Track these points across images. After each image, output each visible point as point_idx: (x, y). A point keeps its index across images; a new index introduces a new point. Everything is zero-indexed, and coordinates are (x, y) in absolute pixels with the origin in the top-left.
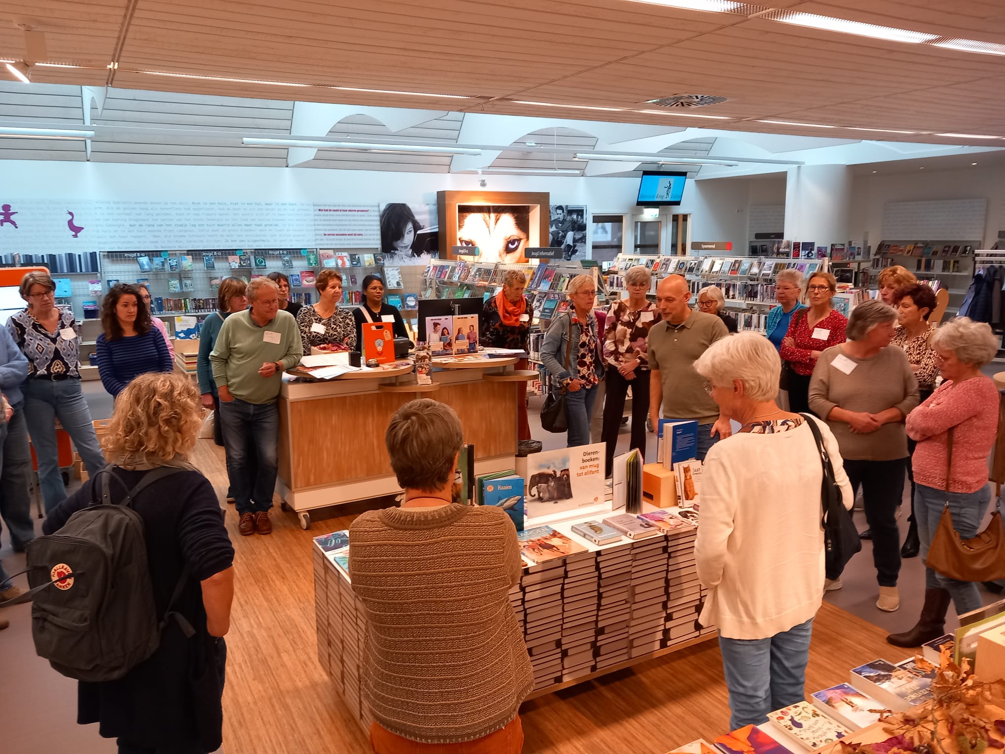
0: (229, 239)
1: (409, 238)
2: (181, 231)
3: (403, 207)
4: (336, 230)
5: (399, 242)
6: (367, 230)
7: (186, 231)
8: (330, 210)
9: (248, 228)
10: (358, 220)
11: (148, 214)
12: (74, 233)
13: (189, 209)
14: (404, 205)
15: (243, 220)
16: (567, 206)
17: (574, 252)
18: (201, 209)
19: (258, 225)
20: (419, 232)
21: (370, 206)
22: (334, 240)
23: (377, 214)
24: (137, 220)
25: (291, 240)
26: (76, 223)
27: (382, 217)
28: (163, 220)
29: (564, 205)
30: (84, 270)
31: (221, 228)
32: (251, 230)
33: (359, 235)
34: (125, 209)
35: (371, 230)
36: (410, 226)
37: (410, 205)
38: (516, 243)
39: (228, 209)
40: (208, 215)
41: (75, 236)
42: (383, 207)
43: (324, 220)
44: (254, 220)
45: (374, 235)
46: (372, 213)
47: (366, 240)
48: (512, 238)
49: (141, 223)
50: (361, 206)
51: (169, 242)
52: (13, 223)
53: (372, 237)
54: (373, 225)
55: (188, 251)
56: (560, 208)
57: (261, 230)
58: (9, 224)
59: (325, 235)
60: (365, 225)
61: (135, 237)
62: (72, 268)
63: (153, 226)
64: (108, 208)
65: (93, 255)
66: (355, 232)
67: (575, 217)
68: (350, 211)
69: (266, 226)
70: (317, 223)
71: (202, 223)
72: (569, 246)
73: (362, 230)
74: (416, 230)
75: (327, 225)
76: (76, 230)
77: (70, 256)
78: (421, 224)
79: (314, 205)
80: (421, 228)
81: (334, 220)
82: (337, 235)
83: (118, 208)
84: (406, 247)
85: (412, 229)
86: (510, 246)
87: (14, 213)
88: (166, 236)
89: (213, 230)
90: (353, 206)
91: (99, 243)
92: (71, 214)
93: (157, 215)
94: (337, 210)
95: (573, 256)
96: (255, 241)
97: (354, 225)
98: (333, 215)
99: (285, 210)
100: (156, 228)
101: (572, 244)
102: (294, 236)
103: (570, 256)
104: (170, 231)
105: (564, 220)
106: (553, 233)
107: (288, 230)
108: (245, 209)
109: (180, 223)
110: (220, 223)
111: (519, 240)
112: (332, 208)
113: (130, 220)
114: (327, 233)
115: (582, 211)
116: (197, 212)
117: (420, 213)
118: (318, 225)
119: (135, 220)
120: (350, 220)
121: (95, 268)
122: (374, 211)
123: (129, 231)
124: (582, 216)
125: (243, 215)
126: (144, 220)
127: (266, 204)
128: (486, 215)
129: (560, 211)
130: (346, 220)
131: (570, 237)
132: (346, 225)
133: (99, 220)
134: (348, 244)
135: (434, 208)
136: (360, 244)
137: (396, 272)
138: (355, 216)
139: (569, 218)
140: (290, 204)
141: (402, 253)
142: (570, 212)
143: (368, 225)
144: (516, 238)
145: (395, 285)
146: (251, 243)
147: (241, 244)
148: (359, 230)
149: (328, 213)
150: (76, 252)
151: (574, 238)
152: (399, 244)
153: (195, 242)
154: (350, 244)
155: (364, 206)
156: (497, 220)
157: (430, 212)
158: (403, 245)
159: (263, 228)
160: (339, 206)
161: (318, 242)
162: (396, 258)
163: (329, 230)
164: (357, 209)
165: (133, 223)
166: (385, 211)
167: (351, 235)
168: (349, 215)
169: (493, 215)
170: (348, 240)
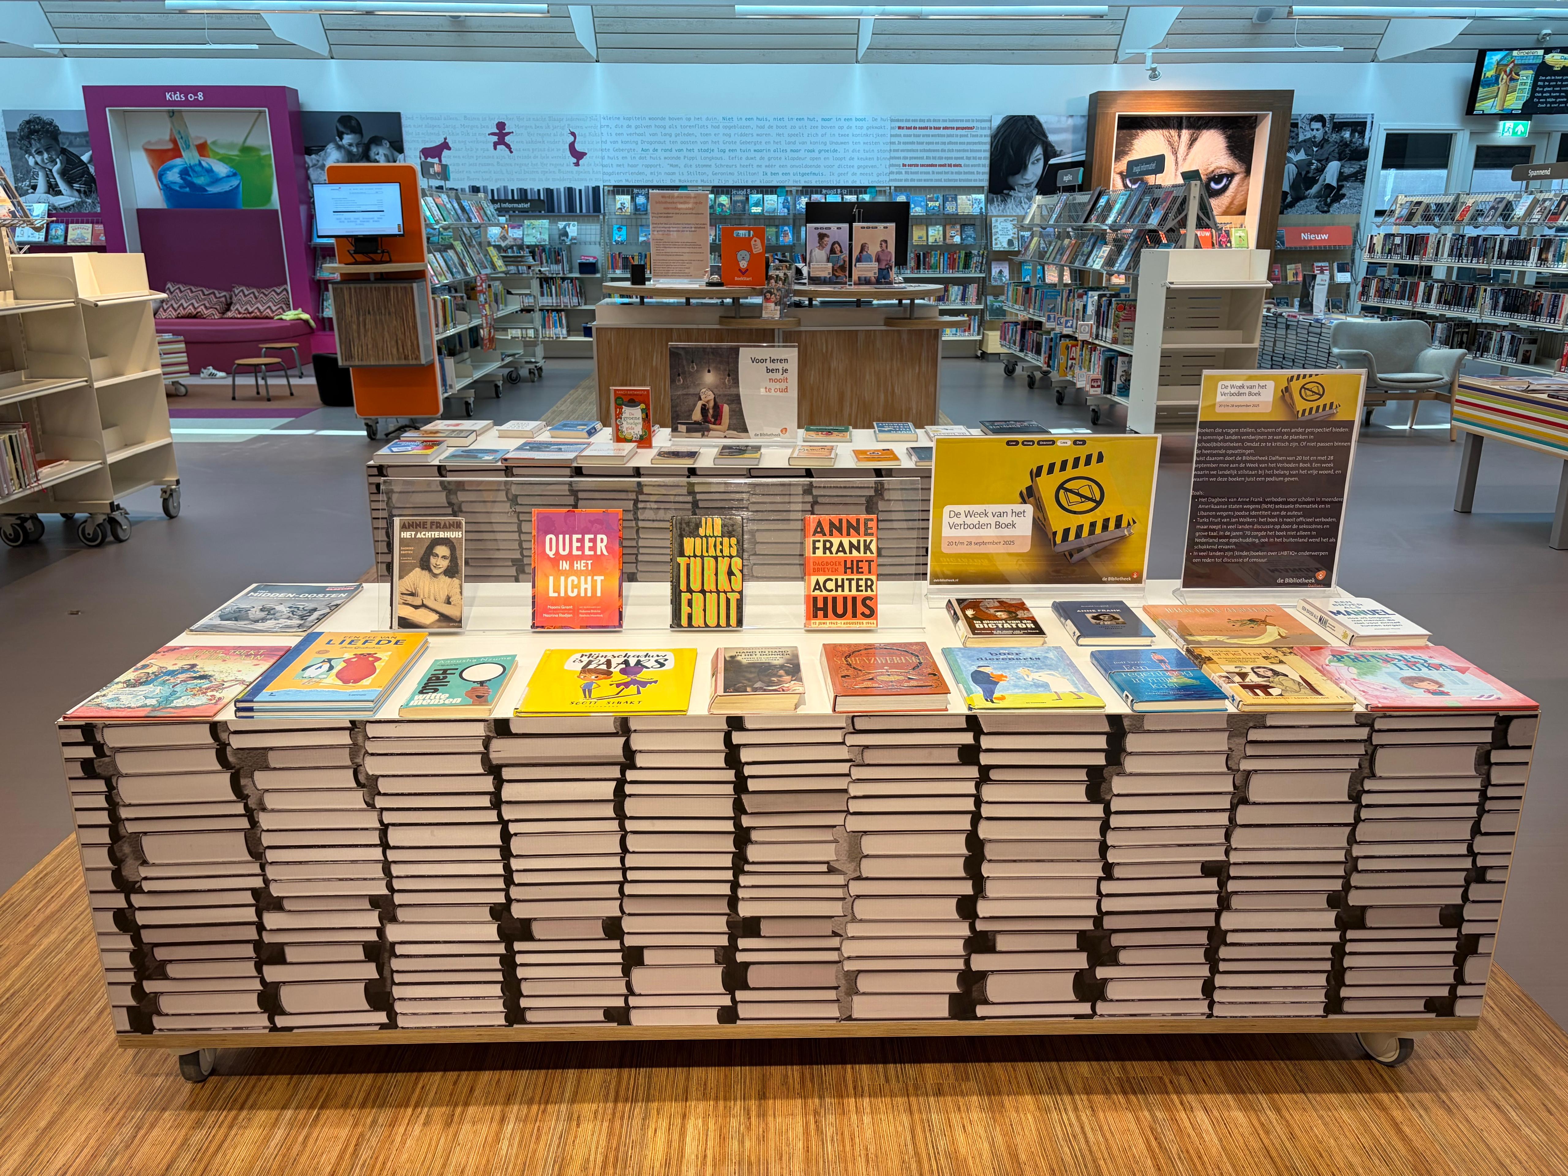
0: (769, 170)
1: (1034, 171)
2: (705, 158)
3: (1031, 120)
4: (922, 158)
5: (1018, 177)
6: (968, 158)
7: (711, 159)
8: (915, 128)
9: (795, 155)
10: (956, 143)
11: (665, 135)
12: (575, 160)
13: (718, 127)
14: (1032, 118)
15: (789, 143)
16: (1333, 116)
17: (1339, 197)
18: (735, 127)
19: (809, 151)
20: (1053, 161)
21: (977, 121)
22: (917, 173)
23: (988, 132)
24: (651, 143)
25: (854, 174)
26: (579, 147)
27: (994, 137)
28: (682, 143)
29: (1326, 112)
30: (584, 210)
31: (758, 155)
32: (799, 158)
33: (955, 166)
34: (637, 127)
35: (975, 158)
36: (1038, 151)
37: (1042, 119)
38: (1224, 181)
39: (771, 127)
40: (742, 135)
41: (577, 164)
42: (997, 122)
43: (905, 143)
44: (804, 143)
45: (979, 165)
46: (980, 132)
47: (965, 173)
48: (1218, 172)
49: (657, 146)
50: (962, 121)
51: (689, 173)
52: (508, 146)
53: (975, 169)
54: (980, 151)
55: (714, 187)
56: (1320, 118)
57: (813, 159)
58: (503, 147)
59: (904, 165)
60: (967, 151)
61: (647, 166)
62: (571, 208)
63: (671, 150)
64: (616, 126)
65: (596, 190)
66: (949, 162)
67: (1347, 135)
68: (945, 128)
69: (820, 151)
70: (894, 147)
71: (733, 147)
72: (1329, 186)
73: (962, 158)
74: (1047, 158)
75: (908, 151)
76: (578, 155)
77: (570, 191)
78: (1058, 149)
79: (892, 120)
80: (1055, 155)
81: (918, 143)
82: (922, 166)
83: (629, 126)
84: (1028, 185)
85: (1041, 157)
86: (1213, 185)
87: (508, 134)
88: (685, 166)
89: (747, 158)
90: (950, 121)
91: (604, 173)
92: (573, 134)
93: (677, 135)
94: (926, 128)
95: (1336, 205)
96: (803, 175)
97: (949, 151)
98: (919, 136)
99: (849, 127)
100: (674, 154)
101: (1334, 184)
102: (859, 167)
103: (1329, 206)
104: (693, 158)
105: (1325, 140)
106: (1298, 165)
107: (852, 159)
108: (793, 127)
109: (705, 147)
110: (758, 147)
111: (1231, 176)
112: (918, 125)
113: (643, 142)
114: (907, 162)
115: (1364, 124)
116: (727, 131)
117: (1056, 131)
118: (895, 151)
119: (648, 142)
120: (944, 143)
121: (597, 208)
122: (984, 128)
123: (640, 158)
124: (1362, 133)
125: (790, 135)
126: (660, 142)
127: (823, 119)
128: (1174, 133)
129: (1317, 125)
130: (937, 143)
131: (1332, 172)
132: (938, 151)
133: (606, 142)
134: (937, 180)
135: (1082, 122)
136: (956, 180)
137: (1010, 226)
138: (952, 136)
139: (1334, 137)
140: (857, 120)
141: (1020, 195)
142: (1339, 126)
143: (972, 151)
144: (1224, 171)
145: (1005, 245)
146: (797, 178)
147: (785, 178)
148: (956, 158)
149: (912, 132)
150: (577, 186)
151: (1341, 174)
152: (1019, 180)
153: (723, 174)
154: (940, 180)
155: (968, 121)
156: (1192, 141)
157: (1075, 129)
158: (1026, 182)
159: (816, 155)
160: (929, 121)
161: (892, 177)
162: (1011, 204)
163: (911, 158)
164: (955, 125)
165: (646, 146)
166: (1000, 128)
167: (944, 165)
168: (943, 136)
169: (1186, 134)
170: (938, 173)
